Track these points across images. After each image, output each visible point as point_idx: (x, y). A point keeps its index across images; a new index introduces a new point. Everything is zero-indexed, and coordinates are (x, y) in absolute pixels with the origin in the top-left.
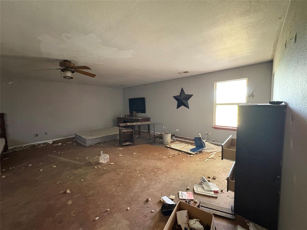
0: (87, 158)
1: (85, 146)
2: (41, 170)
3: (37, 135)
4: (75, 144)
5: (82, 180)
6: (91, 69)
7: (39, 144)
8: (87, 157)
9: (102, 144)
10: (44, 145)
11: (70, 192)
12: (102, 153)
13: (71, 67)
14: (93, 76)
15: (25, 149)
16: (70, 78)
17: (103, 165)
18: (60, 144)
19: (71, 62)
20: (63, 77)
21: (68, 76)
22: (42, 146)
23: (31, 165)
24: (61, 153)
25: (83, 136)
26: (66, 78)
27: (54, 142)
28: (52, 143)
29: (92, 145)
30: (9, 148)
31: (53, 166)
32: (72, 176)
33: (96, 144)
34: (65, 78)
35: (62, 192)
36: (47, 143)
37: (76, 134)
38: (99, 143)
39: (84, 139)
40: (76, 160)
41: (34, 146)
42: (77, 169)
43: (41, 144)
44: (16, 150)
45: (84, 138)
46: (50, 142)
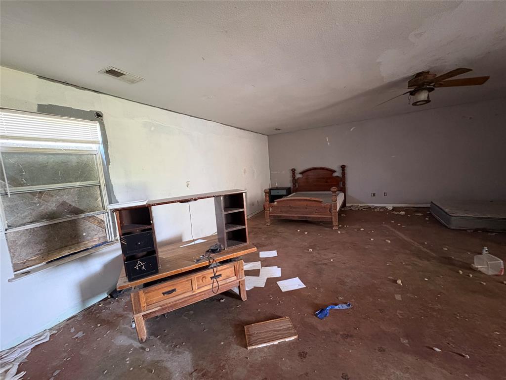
0: (446, 249)
1: (446, 227)
2: (372, 239)
3: (374, 195)
4: (427, 219)
5: (426, 279)
6: (472, 70)
7: (376, 207)
8: (445, 247)
9: (494, 234)
10: (381, 210)
11: (401, 284)
12: (484, 252)
13: (427, 82)
14: (483, 80)
15: (360, 209)
16: (425, 102)
17: (482, 276)
18: (403, 213)
19: (428, 72)
20: (413, 105)
21: (422, 100)
22: (378, 210)
23: (363, 229)
24: (401, 226)
25: (446, 208)
26: (418, 104)
27: (394, 209)
28: (391, 208)
29: (466, 230)
30: (347, 205)
31: (387, 241)
32: (410, 265)
33: (476, 230)
34: (416, 105)
35: (391, 278)
36: (385, 207)
37: (433, 202)
38: (485, 230)
39: (446, 213)
40: (423, 244)
41: (370, 208)
42: (421, 260)
43: (378, 207)
44: (352, 208)
45: (448, 212)
46: (390, 207)
